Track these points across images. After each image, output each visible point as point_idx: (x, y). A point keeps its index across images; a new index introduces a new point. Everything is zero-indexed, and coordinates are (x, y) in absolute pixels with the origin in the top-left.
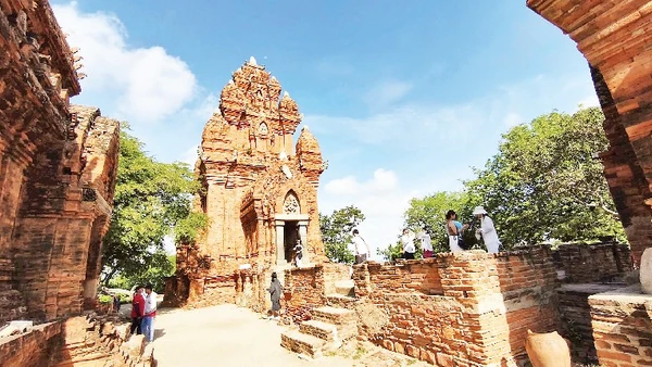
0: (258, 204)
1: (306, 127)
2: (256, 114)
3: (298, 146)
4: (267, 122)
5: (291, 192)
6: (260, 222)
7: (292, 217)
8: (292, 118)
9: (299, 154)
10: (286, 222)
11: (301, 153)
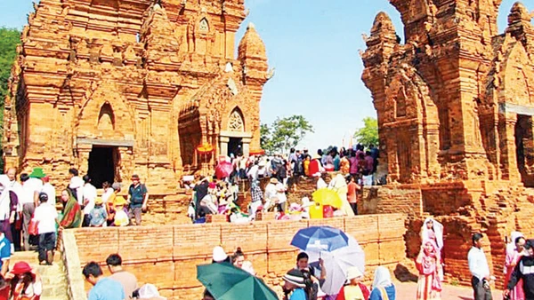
0: (202, 118)
1: (251, 25)
2: (196, 9)
3: (242, 49)
4: (209, 18)
5: (237, 109)
6: (204, 138)
7: (236, 134)
8: (236, 13)
9: (243, 59)
10: (231, 138)
11: (245, 58)
